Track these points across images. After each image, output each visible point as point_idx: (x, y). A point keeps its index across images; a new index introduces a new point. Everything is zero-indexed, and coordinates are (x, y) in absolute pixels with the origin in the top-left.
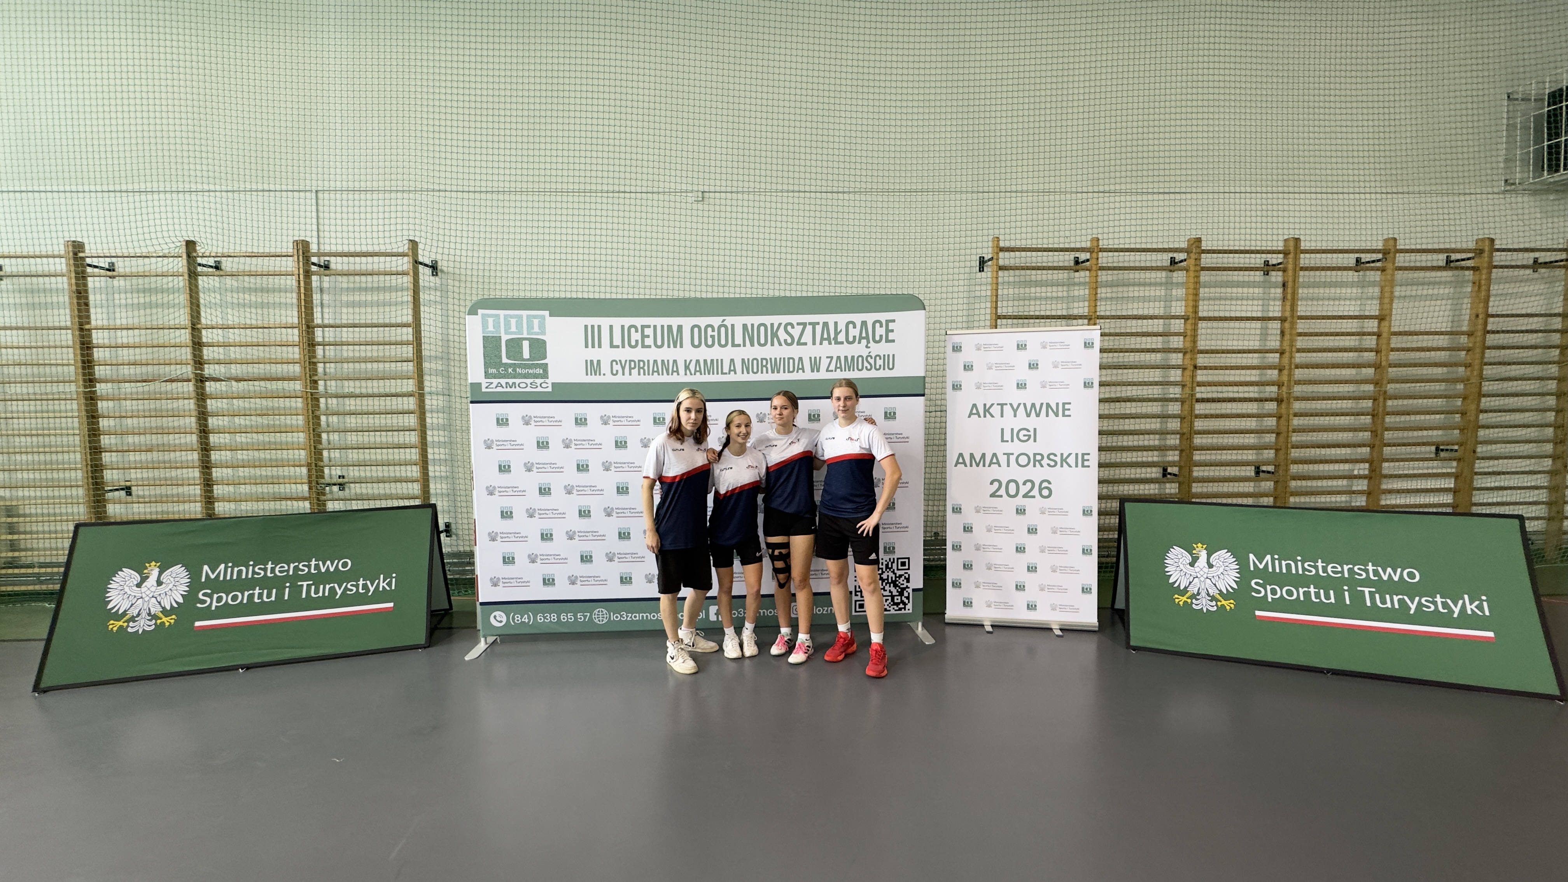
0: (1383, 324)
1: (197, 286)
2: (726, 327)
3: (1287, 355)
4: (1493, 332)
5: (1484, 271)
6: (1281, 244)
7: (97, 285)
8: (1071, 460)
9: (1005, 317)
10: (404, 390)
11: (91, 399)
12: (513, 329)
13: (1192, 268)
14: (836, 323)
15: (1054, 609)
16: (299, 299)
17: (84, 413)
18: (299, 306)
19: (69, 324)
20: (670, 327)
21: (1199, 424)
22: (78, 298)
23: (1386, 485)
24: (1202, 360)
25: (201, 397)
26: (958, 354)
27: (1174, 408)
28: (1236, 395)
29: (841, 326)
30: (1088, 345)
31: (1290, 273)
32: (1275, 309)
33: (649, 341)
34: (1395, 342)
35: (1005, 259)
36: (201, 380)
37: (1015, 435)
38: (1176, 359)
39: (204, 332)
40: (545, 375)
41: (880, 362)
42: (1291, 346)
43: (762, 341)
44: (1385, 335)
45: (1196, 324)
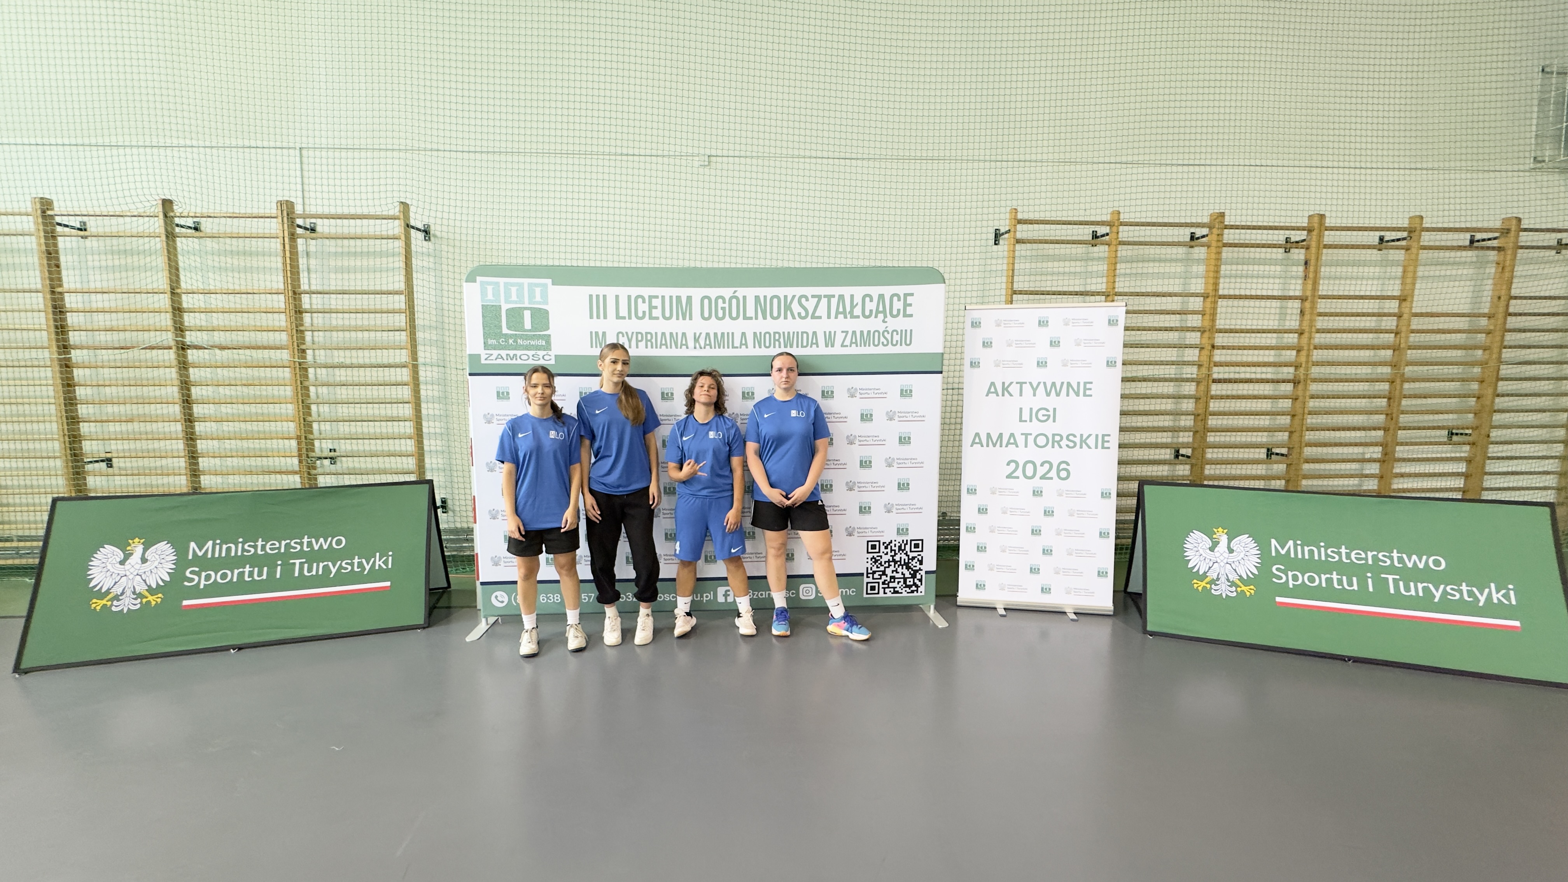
0: (1404, 304)
1: (175, 249)
2: (737, 298)
3: (1306, 335)
4: (1515, 315)
5: (1509, 252)
6: (1306, 220)
7: (68, 245)
8: (1091, 441)
9: (1021, 293)
10: (397, 360)
11: (66, 366)
12: (514, 297)
13: (1214, 244)
14: (852, 296)
15: (1068, 593)
16: (284, 264)
17: (59, 381)
18: (285, 271)
19: (39, 286)
20: (679, 298)
21: (1214, 405)
22: (49, 259)
23: (1399, 468)
24: (1220, 340)
25: (183, 366)
26: (977, 330)
27: (1190, 389)
28: (1253, 376)
29: (858, 299)
30: (1112, 322)
31: (1313, 250)
32: (1296, 288)
33: (657, 313)
34: (1416, 323)
35: (1023, 231)
36: (183, 348)
37: (1034, 415)
38: (1194, 338)
39: (184, 297)
40: (548, 347)
41: (896, 338)
42: (1311, 327)
43: (775, 314)
44: (1405, 316)
45: (1216, 302)
